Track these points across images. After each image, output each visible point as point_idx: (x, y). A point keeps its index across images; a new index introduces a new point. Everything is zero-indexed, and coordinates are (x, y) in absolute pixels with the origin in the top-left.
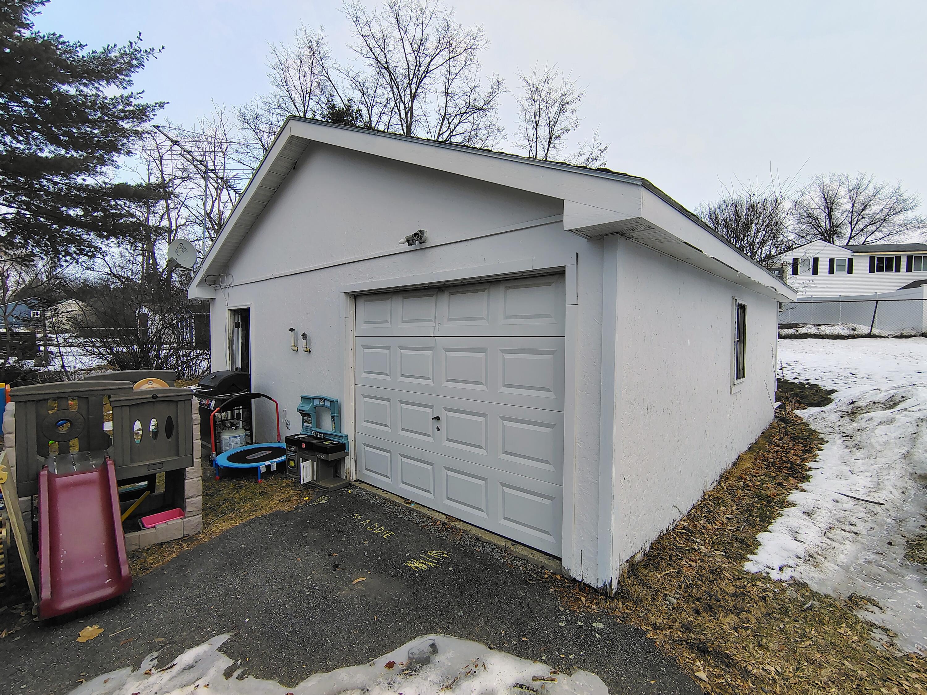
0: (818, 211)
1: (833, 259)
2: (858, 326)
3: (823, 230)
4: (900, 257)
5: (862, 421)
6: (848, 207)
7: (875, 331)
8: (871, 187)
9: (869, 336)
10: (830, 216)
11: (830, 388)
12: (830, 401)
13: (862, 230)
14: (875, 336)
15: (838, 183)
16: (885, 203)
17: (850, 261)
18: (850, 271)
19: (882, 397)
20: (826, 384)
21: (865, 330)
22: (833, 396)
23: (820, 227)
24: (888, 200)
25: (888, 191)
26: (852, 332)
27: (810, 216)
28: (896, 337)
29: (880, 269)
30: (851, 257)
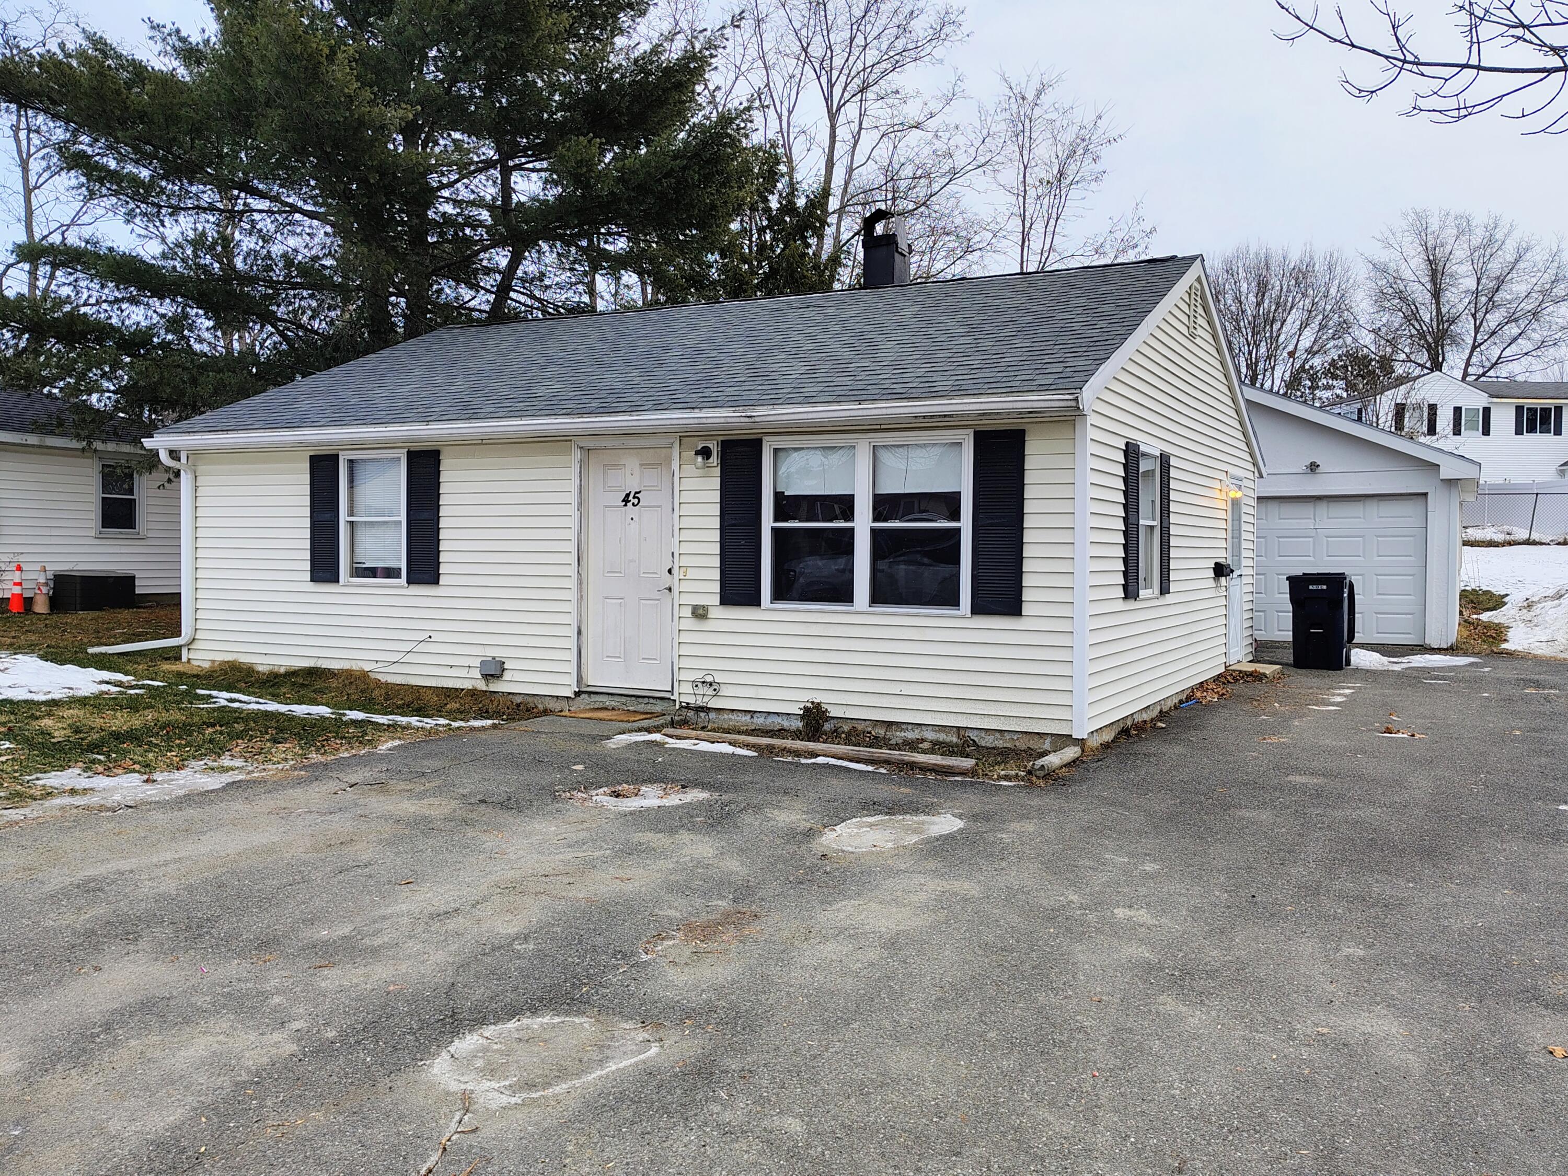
0: (1417, 286)
1: (1460, 408)
2: (1515, 529)
3: (1425, 328)
4: (1561, 407)
5: (1536, 609)
6: (1471, 283)
7: (1535, 536)
8: (1510, 245)
9: (1528, 542)
10: (1437, 294)
11: (1502, 593)
12: (1505, 604)
13: (1494, 333)
14: (1535, 543)
15: (1455, 232)
16: (1534, 280)
17: (1487, 411)
18: (1486, 431)
19: (1550, 592)
20: (1498, 590)
21: (1523, 534)
22: (1506, 600)
23: (1420, 321)
24: (1540, 274)
25: (1538, 256)
26: (1508, 537)
27: (1401, 296)
28: (1559, 544)
29: (1532, 429)
30: (1487, 405)
